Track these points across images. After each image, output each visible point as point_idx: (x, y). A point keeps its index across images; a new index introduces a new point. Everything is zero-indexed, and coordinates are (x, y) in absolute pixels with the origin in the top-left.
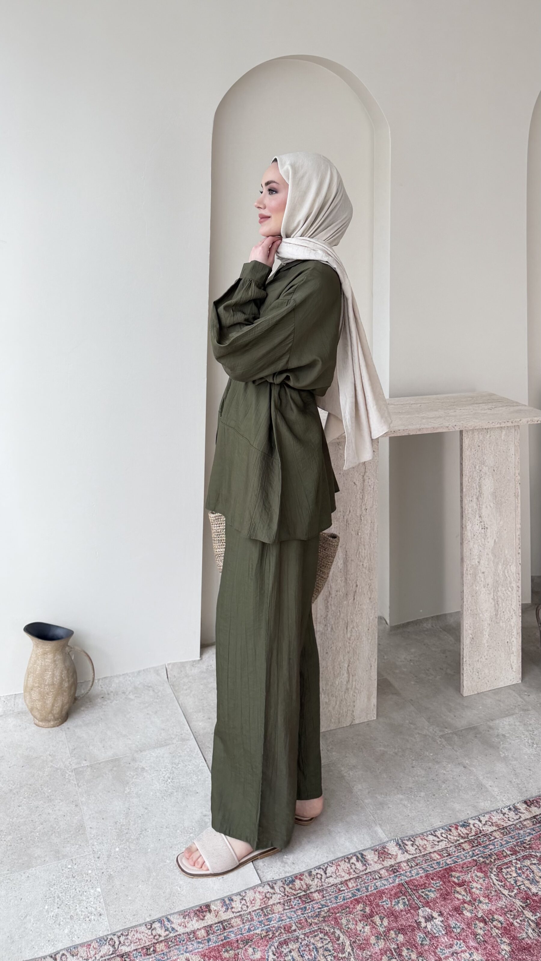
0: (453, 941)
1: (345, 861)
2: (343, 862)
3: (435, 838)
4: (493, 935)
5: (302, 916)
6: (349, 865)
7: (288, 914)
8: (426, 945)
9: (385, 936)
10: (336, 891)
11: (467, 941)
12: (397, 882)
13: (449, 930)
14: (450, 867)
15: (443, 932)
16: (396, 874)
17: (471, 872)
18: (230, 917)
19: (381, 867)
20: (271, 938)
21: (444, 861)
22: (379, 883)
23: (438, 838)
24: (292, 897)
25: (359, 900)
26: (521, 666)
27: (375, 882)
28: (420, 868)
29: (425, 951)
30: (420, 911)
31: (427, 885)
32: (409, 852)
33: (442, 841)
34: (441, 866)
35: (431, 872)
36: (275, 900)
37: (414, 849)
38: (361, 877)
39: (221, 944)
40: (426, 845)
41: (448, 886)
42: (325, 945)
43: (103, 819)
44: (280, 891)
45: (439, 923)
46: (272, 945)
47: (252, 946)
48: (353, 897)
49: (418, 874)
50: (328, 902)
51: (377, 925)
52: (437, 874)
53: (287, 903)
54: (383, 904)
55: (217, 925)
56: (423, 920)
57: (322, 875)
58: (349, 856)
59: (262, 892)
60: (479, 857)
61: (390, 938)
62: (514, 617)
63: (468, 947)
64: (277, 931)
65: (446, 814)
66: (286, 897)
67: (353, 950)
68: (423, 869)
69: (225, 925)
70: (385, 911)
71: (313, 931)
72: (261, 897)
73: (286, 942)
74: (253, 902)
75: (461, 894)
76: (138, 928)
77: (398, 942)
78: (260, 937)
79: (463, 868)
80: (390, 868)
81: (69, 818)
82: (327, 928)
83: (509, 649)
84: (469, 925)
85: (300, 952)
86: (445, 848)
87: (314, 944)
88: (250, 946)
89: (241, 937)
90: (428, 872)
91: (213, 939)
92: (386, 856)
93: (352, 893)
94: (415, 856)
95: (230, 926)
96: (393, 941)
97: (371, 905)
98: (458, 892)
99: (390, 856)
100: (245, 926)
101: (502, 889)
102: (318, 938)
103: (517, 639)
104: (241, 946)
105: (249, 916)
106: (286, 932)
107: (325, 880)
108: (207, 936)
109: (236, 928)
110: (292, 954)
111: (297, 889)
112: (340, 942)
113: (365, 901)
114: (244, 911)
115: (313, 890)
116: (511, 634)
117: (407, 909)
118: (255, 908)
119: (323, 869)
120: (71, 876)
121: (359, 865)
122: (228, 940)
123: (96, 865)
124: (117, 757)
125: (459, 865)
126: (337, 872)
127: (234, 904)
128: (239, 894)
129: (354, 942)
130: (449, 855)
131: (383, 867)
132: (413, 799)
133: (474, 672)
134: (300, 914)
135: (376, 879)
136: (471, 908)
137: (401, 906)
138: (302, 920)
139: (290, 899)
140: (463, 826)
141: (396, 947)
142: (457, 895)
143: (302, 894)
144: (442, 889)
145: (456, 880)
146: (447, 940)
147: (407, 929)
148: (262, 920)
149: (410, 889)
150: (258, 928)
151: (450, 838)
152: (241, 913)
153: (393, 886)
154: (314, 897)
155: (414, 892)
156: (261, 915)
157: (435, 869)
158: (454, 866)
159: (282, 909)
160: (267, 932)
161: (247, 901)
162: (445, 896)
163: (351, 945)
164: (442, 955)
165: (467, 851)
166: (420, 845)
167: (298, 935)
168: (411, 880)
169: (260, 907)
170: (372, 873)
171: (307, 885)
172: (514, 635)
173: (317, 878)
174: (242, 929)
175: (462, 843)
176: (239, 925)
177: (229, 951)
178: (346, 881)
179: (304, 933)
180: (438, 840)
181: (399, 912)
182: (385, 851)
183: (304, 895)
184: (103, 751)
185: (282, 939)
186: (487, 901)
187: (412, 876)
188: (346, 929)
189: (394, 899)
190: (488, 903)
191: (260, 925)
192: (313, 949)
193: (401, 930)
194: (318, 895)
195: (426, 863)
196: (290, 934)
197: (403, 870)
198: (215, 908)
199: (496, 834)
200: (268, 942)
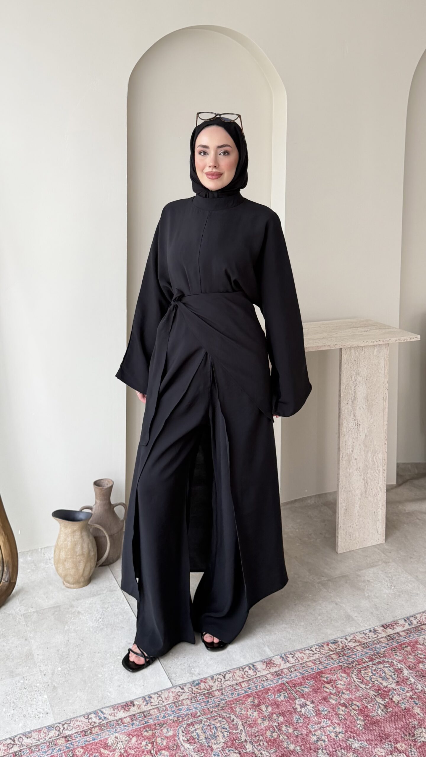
0: (321, 719)
1: (240, 670)
2: (238, 671)
3: (311, 652)
4: (352, 715)
5: (205, 707)
6: (243, 673)
7: (194, 705)
8: (301, 722)
9: (269, 718)
10: (232, 690)
11: (332, 719)
12: (280, 682)
13: (318, 713)
14: (321, 671)
15: (314, 714)
16: (279, 677)
17: (337, 673)
18: (150, 708)
19: (268, 672)
20: (181, 722)
21: (316, 667)
22: (266, 683)
23: (313, 651)
24: (198, 695)
25: (250, 695)
26: (385, 530)
27: (262, 683)
28: (298, 672)
29: (300, 726)
30: (297, 701)
31: (303, 684)
32: (290, 662)
33: (316, 653)
34: (314, 670)
35: (306, 675)
36: (184, 697)
37: (294, 659)
38: (252, 680)
39: (142, 727)
40: (303, 657)
41: (319, 684)
42: (223, 725)
43: (48, 648)
44: (189, 690)
45: (311, 708)
46: (181, 726)
47: (166, 728)
48: (245, 693)
49: (296, 676)
50: (226, 697)
51: (263, 711)
52: (310, 676)
53: (194, 698)
54: (268, 697)
55: (138, 715)
56: (298, 707)
57: (221, 679)
58: (243, 667)
59: (175, 692)
60: (343, 664)
61: (273, 719)
62: (380, 493)
63: (332, 723)
64: (186, 717)
65: (320, 637)
66: (193, 694)
67: (244, 727)
68: (300, 673)
69: (145, 715)
70: (270, 702)
71: (214, 716)
72: (174, 695)
73: (192, 724)
74: (168, 698)
75: (329, 688)
76: (78, 719)
77: (279, 722)
78: (172, 721)
79: (331, 671)
80: (275, 673)
81: (20, 649)
82: (224, 715)
83: (376, 517)
84: (333, 709)
85: (203, 730)
86: (318, 659)
87: (214, 725)
88: (165, 727)
89: (158, 722)
90: (304, 675)
91: (136, 724)
92: (272, 665)
93: (245, 691)
94: (294, 664)
95: (149, 715)
96: (275, 721)
97: (259, 698)
98: (326, 688)
99: (275, 665)
100: (161, 714)
101: (360, 684)
102: (217, 721)
103: (382, 509)
104: (158, 728)
105: (164, 708)
106: (193, 717)
107: (224, 682)
108: (131, 722)
109: (154, 716)
110: (197, 731)
111: (202, 689)
112: (234, 723)
113: (254, 695)
114: (160, 704)
115: (214, 689)
116: (378, 506)
117: (287, 700)
118: (168, 703)
119: (223, 676)
120: (23, 688)
121: (251, 672)
122: (148, 724)
123: (43, 680)
124: (58, 605)
125: (329, 669)
126: (233, 677)
127: (152, 700)
128: (157, 693)
129: (245, 723)
130: (321, 663)
131: (269, 672)
132: (294, 627)
133: (346, 535)
134: (203, 705)
135: (264, 681)
136: (336, 697)
137: (282, 698)
138: (205, 709)
139: (197, 696)
140: (332, 643)
141: (277, 725)
142: (325, 689)
143: (205, 692)
144: (314, 686)
145: (325, 680)
146: (316, 719)
147: (286, 713)
148: (174, 710)
149: (290, 686)
150: (171, 715)
151: (322, 652)
152: (158, 706)
153: (277, 685)
154: (215, 694)
155: (293, 688)
156: (173, 707)
157: (309, 673)
158: (325, 670)
159: (190, 702)
160: (178, 718)
161: (163, 698)
162: (316, 691)
163: (242, 724)
164: (313, 729)
165: (335, 660)
166: (299, 657)
167: (202, 719)
168: (291, 681)
169: (173, 702)
170: (261, 677)
171: (209, 686)
172: (380, 507)
173: (218, 681)
174: (158, 717)
175: (331, 654)
176: (156, 714)
177: (149, 731)
178: (240, 682)
179: (206, 717)
180: (313, 653)
181: (281, 703)
182: (271, 662)
183: (207, 693)
184: (47, 600)
185: (189, 722)
186: (348, 692)
187: (292, 678)
188: (239, 714)
189: (277, 694)
190: (349, 694)
191: (173, 713)
192: (213, 727)
193: (282, 714)
194: (218, 692)
195: (302, 668)
196: (196, 719)
197: (285, 674)
198: (138, 703)
199: (357, 648)
200: (178, 724)
